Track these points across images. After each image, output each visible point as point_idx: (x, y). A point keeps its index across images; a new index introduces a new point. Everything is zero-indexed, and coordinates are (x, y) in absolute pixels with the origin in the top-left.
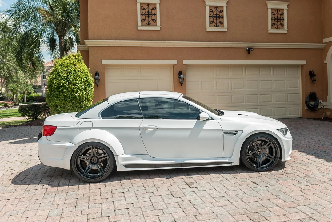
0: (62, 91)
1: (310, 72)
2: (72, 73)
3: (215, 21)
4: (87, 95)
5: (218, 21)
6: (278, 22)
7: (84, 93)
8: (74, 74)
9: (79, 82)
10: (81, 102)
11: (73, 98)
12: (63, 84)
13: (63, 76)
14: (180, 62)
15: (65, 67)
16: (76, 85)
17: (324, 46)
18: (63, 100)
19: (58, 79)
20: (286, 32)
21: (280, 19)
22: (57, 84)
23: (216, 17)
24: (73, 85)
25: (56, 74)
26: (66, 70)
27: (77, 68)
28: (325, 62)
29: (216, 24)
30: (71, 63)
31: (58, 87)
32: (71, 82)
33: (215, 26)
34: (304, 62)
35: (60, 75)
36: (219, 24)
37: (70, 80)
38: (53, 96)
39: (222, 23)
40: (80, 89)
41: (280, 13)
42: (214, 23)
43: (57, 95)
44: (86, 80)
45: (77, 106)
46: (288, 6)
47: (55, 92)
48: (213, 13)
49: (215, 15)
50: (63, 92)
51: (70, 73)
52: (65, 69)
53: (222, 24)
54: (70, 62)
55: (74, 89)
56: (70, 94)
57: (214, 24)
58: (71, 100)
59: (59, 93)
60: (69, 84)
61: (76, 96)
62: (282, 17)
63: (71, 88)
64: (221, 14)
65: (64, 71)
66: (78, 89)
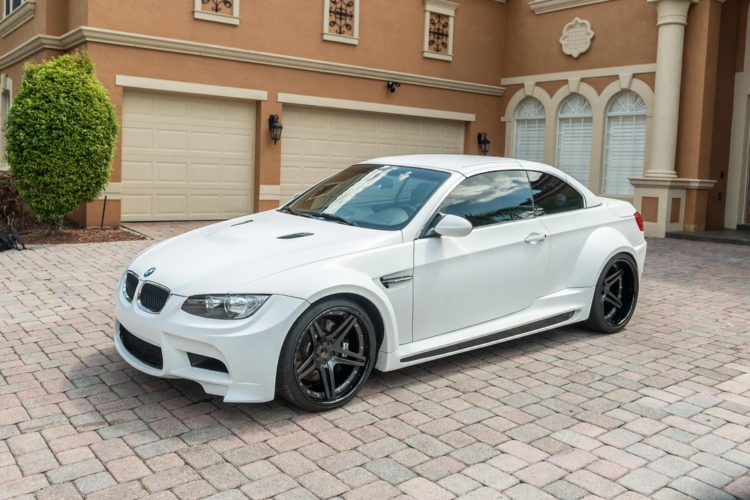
0: (57, 139)
1: (480, 136)
2: (81, 99)
3: (338, 21)
4: (109, 152)
5: (343, 22)
6: (438, 38)
7: (106, 146)
8: (85, 102)
9: (97, 121)
10: (98, 165)
11: (83, 156)
12: (61, 121)
13: (60, 105)
14: (273, 96)
15: (61, 84)
16: (89, 127)
17: (503, 92)
18: (59, 159)
19: (46, 112)
20: (450, 59)
21: (443, 35)
22: (46, 121)
23: (341, 14)
24: (83, 127)
25: (40, 99)
26: (64, 92)
27: (88, 89)
28: (502, 119)
29: (340, 28)
30: (73, 76)
31: (50, 128)
32: (80, 120)
33: (338, 31)
34: (471, 117)
35: (50, 101)
36: (344, 28)
37: (78, 116)
38: (35, 148)
39: (349, 27)
40: (98, 138)
41: (443, 22)
42: (336, 25)
43: (45, 146)
44: (109, 119)
45: (88, 175)
46: (456, 11)
47: (39, 140)
48: (335, 6)
49: (339, 11)
50: (62, 141)
51: (76, 99)
52: (62, 89)
53: (350, 29)
54: (71, 73)
55: (87, 135)
56: (77, 146)
57: (336, 27)
58: (78, 161)
59: (52, 143)
60: (74, 125)
61: (89, 153)
62: (445, 30)
63: (80, 134)
64: (349, 10)
65: (60, 92)
66: (95, 136)
